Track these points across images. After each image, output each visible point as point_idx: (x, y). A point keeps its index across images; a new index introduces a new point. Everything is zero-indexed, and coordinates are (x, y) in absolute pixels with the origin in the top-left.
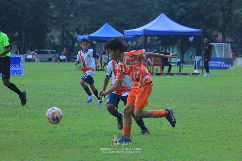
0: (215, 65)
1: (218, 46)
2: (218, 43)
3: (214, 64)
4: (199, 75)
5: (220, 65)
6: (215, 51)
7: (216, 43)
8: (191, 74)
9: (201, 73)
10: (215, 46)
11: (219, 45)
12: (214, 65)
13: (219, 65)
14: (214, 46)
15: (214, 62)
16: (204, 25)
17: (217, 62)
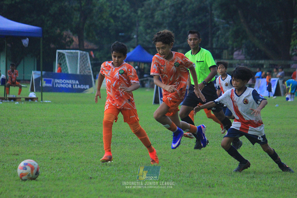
0: (63, 86)
1: (70, 54)
2: (69, 51)
3: (63, 83)
4: (36, 101)
5: (72, 86)
6: (66, 64)
7: (67, 51)
8: (24, 99)
9: (40, 99)
10: (66, 54)
11: (72, 53)
12: (61, 85)
13: (70, 86)
14: (63, 54)
15: (63, 81)
16: (48, 20)
17: (67, 81)
